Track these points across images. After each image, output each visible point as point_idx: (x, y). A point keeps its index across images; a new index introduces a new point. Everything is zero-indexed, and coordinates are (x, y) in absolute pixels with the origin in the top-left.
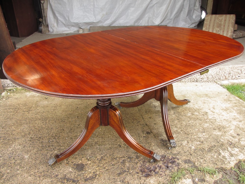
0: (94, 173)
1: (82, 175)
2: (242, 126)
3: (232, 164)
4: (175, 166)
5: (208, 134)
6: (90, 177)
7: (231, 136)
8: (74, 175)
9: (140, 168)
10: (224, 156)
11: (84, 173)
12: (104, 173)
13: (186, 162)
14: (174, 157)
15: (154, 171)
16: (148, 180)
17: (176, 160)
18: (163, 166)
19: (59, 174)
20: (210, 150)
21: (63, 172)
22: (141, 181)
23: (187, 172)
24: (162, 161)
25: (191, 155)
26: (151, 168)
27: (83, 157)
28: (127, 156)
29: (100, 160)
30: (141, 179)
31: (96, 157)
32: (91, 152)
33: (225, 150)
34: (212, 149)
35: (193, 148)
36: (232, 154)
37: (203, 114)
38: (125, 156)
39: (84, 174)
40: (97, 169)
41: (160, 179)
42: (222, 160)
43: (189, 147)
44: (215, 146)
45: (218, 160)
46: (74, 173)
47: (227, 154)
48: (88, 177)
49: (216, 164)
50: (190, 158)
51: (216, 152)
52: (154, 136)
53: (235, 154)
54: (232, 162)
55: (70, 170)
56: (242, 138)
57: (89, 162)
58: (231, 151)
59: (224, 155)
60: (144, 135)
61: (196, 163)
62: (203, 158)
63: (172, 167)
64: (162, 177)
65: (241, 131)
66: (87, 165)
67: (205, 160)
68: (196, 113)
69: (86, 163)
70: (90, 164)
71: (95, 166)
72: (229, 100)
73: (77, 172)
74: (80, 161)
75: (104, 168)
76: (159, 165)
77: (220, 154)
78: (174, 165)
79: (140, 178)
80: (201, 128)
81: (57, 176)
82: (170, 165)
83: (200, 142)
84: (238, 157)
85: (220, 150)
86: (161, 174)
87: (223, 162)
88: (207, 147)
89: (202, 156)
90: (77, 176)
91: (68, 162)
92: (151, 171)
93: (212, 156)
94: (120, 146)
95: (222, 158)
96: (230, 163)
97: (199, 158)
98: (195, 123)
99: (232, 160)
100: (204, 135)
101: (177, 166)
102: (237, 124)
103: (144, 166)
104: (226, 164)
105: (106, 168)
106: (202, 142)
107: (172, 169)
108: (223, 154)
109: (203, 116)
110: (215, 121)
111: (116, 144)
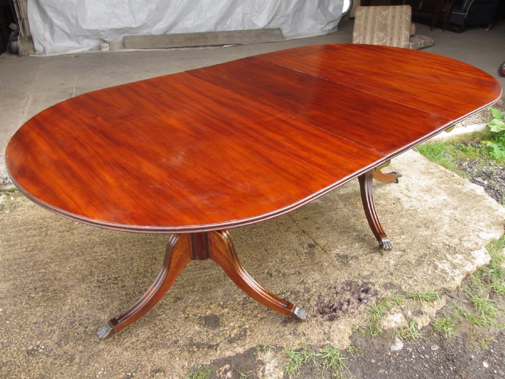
0: (240, 327)
1: (221, 334)
2: (461, 216)
3: (458, 281)
4: (372, 296)
5: (411, 236)
6: (236, 335)
7: (446, 234)
8: (207, 336)
9: (316, 308)
10: (443, 270)
11: (224, 330)
12: (257, 325)
13: (386, 286)
14: (365, 281)
15: (341, 309)
16: (335, 325)
17: (370, 286)
18: (353, 300)
19: (179, 338)
20: (419, 263)
21: (185, 334)
22: (323, 328)
23: (393, 302)
24: (348, 291)
25: (392, 274)
26: (333, 305)
27: (211, 304)
28: (287, 290)
29: (243, 304)
30: (323, 326)
31: (236, 300)
32: (224, 292)
33: (442, 259)
34: (423, 261)
35: (392, 262)
36: (454, 265)
37: (393, 202)
38: (285, 291)
39: (224, 332)
40: (243, 320)
41: (354, 320)
42: (441, 276)
43: (385, 262)
44: (425, 255)
45: (435, 277)
46: (205, 333)
47: (446, 266)
48: (232, 336)
49: (434, 284)
50: (391, 279)
51: (429, 265)
52: (323, 249)
53: (458, 263)
54: (458, 278)
55: (197, 328)
56: (463, 237)
57: (226, 310)
58: (452, 259)
59: (443, 268)
60: (306, 251)
61: (403, 287)
62: (411, 278)
63: (367, 299)
64: (355, 317)
65: (461, 225)
66: (222, 315)
67: (415, 280)
68: (381, 202)
69: (221, 313)
70: (228, 313)
71: (238, 316)
72: (429, 173)
73: (209, 330)
74: (209, 312)
75: (256, 316)
76: (345, 299)
77: (436, 267)
78: (370, 295)
79: (322, 324)
80: (396, 227)
81: (176, 342)
82: (363, 295)
83: (400, 251)
84: (464, 268)
85: (435, 261)
86: (353, 312)
87: (444, 280)
88: (414, 259)
89: (409, 274)
90: (212, 337)
91: (186, 316)
92: (335, 310)
93: (424, 272)
94: (271, 275)
95: (440, 273)
96: (455, 279)
97: (405, 277)
98: (384, 219)
99: (456, 274)
100: (404, 239)
101: (374, 295)
102: (451, 213)
103: (322, 303)
104: (449, 282)
105: (259, 315)
106: (404, 251)
107: (368, 301)
108: (440, 266)
109: (393, 205)
110: (415, 212)
111: (263, 273)
